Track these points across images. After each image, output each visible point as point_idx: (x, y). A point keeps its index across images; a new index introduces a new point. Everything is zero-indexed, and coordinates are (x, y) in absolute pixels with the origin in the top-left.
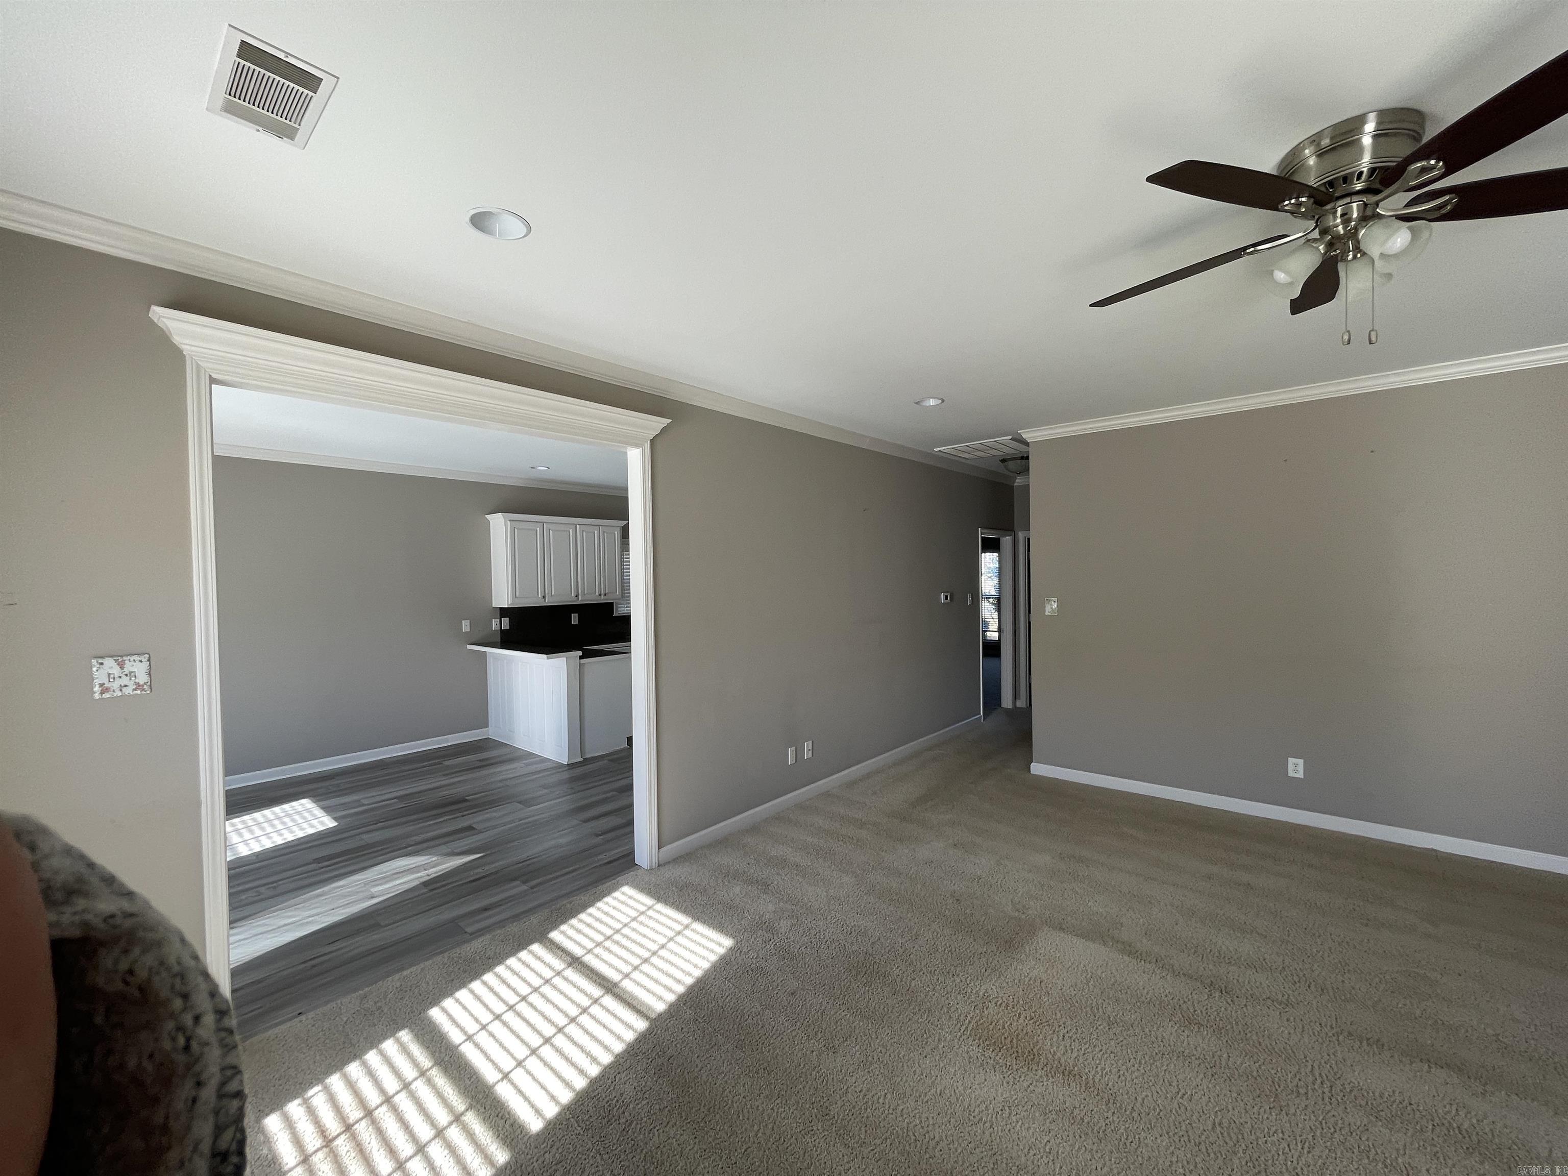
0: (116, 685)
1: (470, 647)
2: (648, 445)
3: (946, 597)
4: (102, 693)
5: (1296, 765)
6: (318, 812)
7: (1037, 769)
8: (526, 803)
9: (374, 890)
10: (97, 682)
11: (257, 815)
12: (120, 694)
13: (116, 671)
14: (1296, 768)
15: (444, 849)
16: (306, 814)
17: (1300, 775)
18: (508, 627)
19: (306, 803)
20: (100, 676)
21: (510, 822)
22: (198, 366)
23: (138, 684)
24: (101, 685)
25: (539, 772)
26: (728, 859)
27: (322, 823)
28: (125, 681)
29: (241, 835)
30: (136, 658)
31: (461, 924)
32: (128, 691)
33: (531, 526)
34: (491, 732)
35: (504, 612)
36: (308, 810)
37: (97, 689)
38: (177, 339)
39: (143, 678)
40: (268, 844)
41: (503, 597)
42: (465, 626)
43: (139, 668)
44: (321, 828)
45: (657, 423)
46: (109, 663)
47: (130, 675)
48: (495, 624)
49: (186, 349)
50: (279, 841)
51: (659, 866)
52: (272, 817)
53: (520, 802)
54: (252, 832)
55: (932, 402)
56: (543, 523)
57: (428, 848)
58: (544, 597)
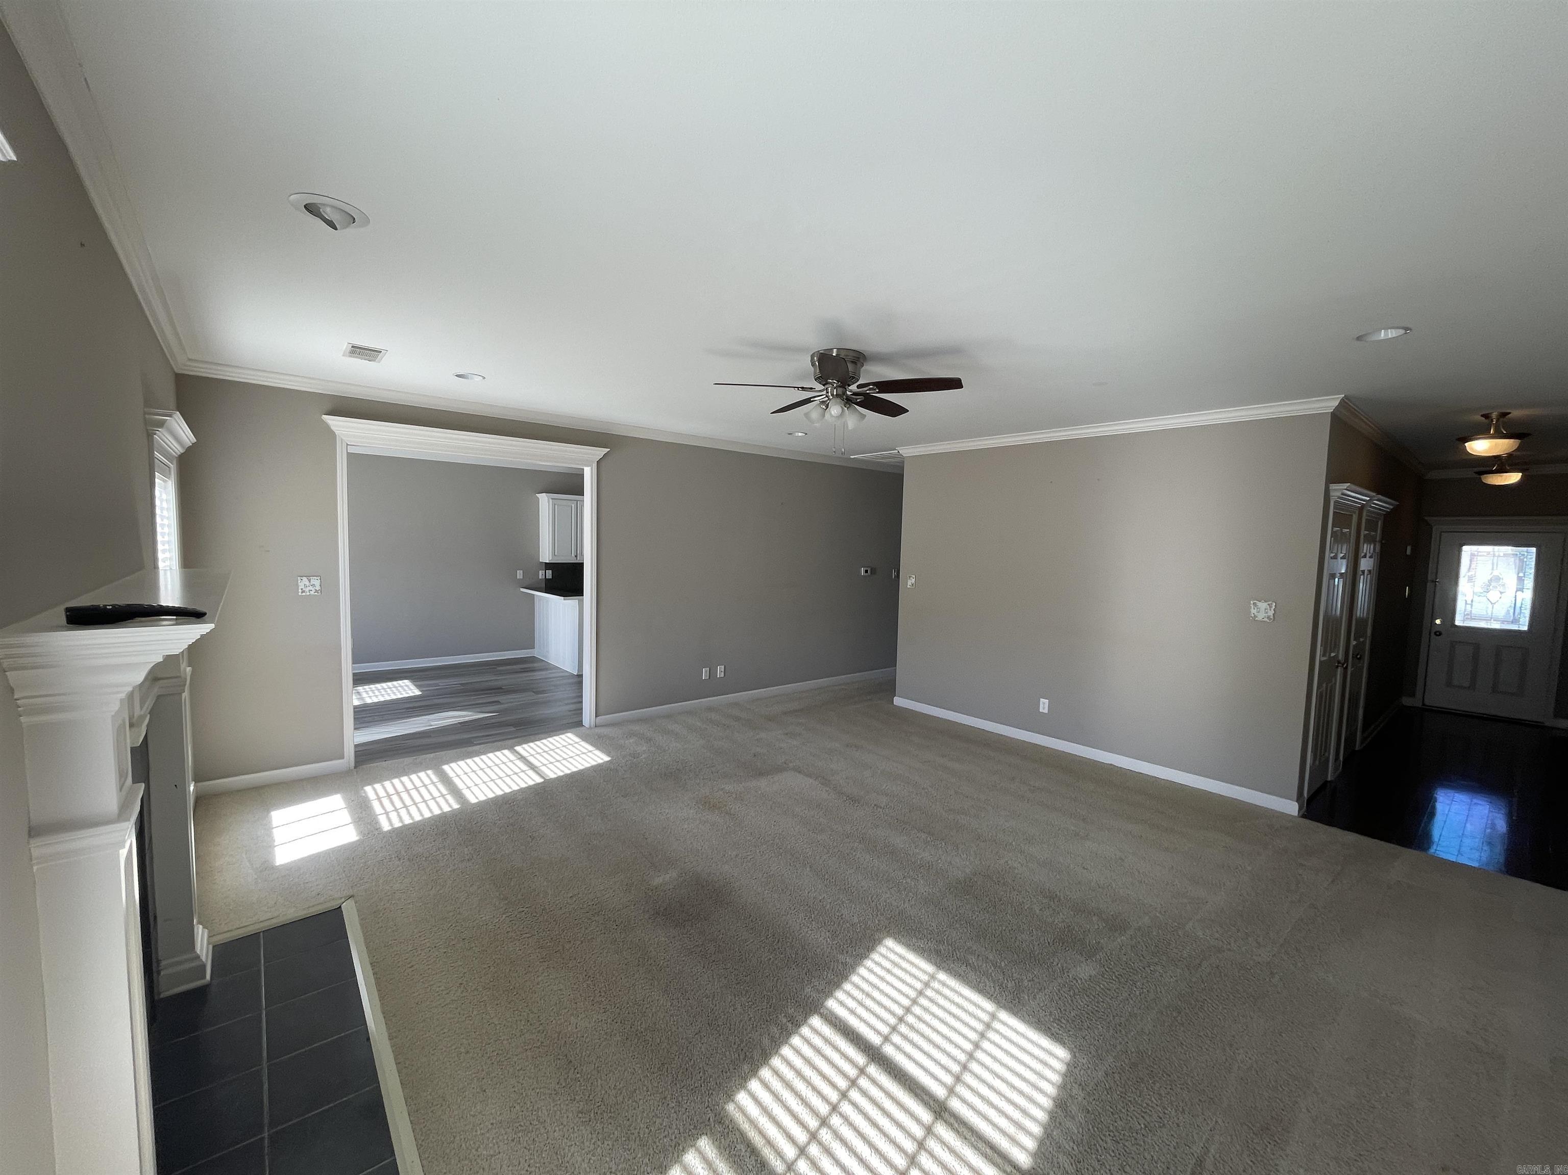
0: (307, 590)
1: (522, 590)
2: (595, 465)
3: (866, 571)
4: (302, 593)
5: (1044, 703)
6: (412, 687)
7: (898, 701)
8: (537, 693)
9: (432, 723)
10: (300, 588)
11: (378, 686)
12: (308, 594)
13: (307, 583)
14: (1044, 705)
15: (478, 710)
16: (406, 688)
17: (1046, 711)
18: (551, 577)
19: (407, 682)
20: (301, 585)
21: (522, 701)
22: (342, 440)
23: (316, 590)
24: (302, 589)
25: (557, 677)
26: (636, 728)
27: (413, 692)
28: (311, 588)
29: (368, 694)
30: (315, 578)
31: (472, 740)
32: (312, 593)
33: (569, 503)
34: (535, 653)
35: (548, 566)
36: (407, 686)
37: (300, 591)
38: (333, 428)
39: (318, 588)
40: (382, 699)
41: (546, 556)
42: (520, 574)
43: (316, 582)
44: (412, 694)
45: (601, 452)
46: (305, 579)
47: (313, 585)
48: (541, 574)
49: (337, 433)
50: (388, 698)
51: (596, 726)
52: (386, 687)
53: (533, 692)
54: (374, 693)
55: (800, 434)
56: (577, 501)
57: (470, 708)
58: (576, 556)
